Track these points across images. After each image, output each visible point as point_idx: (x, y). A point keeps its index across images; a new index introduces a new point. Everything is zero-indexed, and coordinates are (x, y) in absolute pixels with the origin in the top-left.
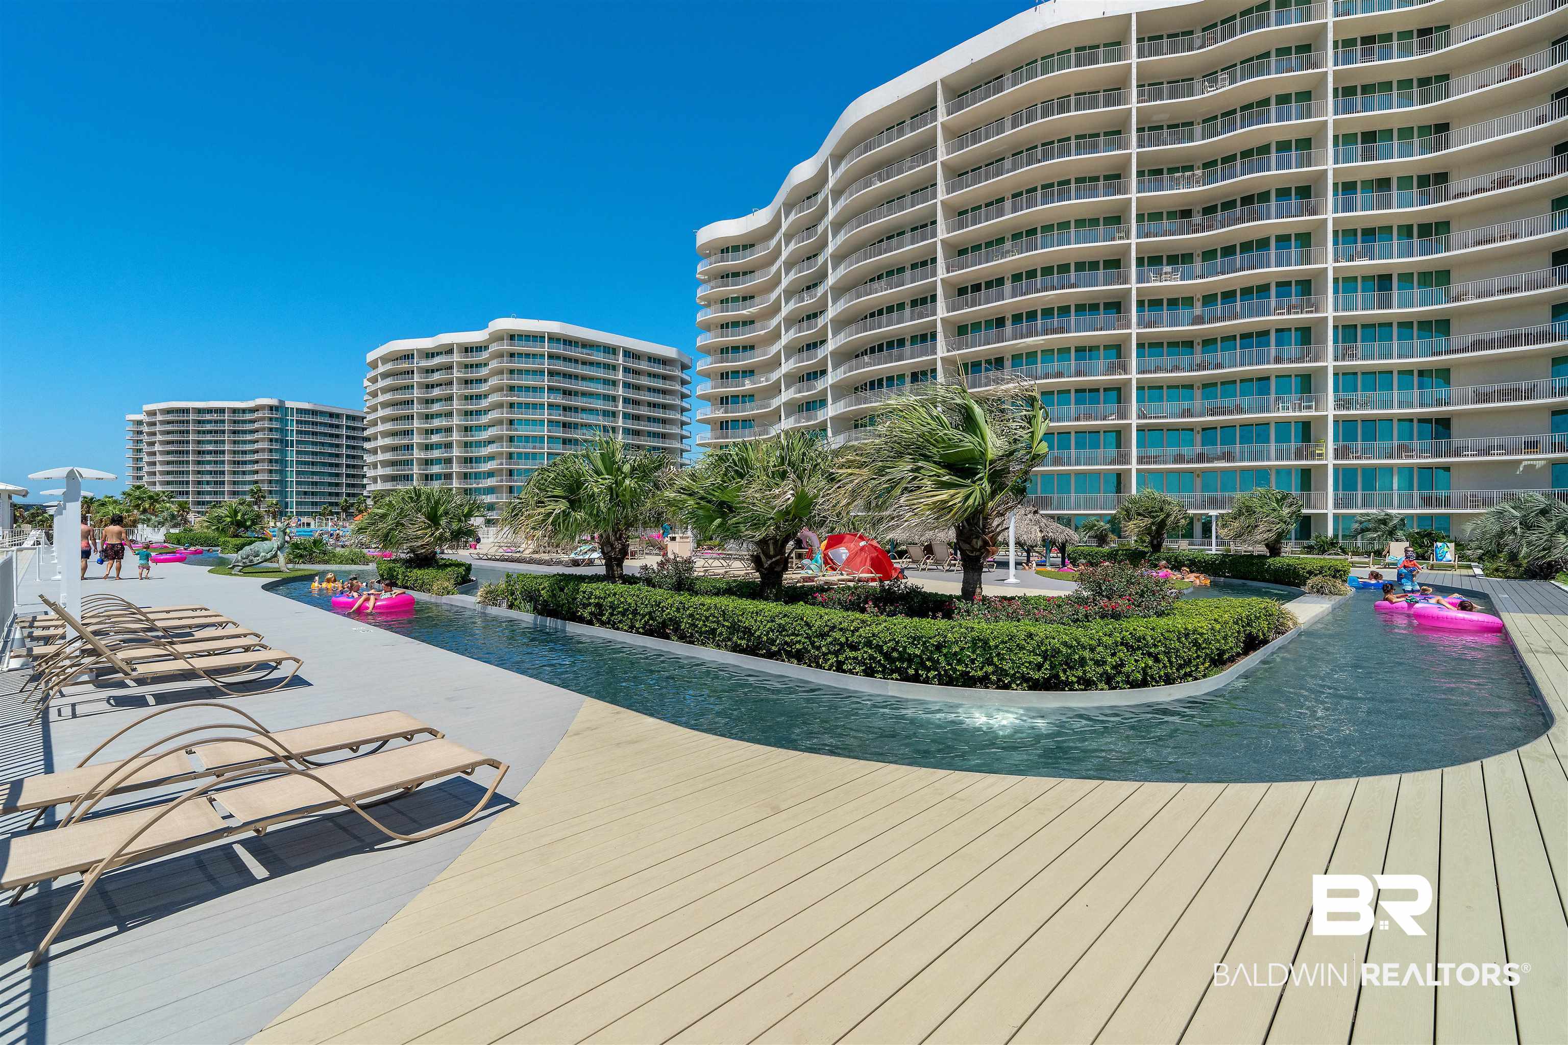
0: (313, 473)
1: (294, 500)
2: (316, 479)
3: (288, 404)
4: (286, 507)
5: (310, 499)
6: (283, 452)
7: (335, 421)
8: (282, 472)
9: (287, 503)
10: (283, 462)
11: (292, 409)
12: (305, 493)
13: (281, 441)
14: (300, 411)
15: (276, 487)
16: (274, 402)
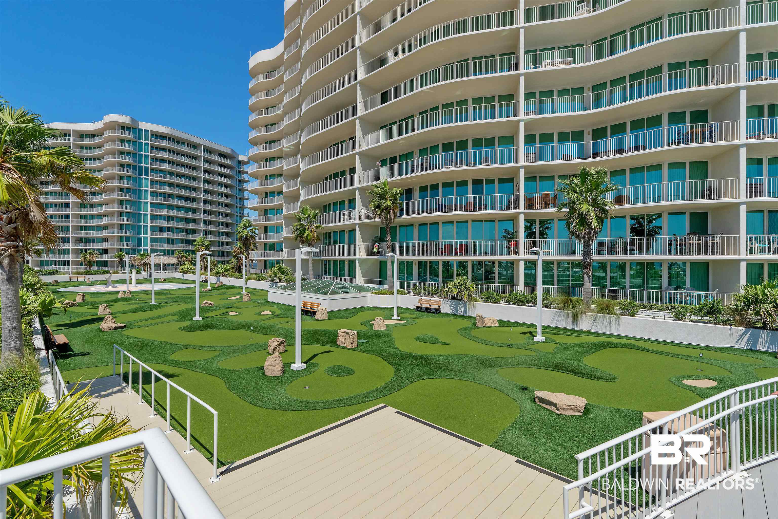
0: (170, 207)
1: (149, 236)
2: (173, 213)
3: (143, 125)
4: (140, 244)
5: (165, 236)
6: (136, 180)
7: (191, 151)
8: (135, 203)
9: (140, 240)
10: (136, 192)
11: (147, 131)
12: (161, 229)
13: (134, 167)
14: (155, 135)
15: (127, 220)
16: (124, 119)
